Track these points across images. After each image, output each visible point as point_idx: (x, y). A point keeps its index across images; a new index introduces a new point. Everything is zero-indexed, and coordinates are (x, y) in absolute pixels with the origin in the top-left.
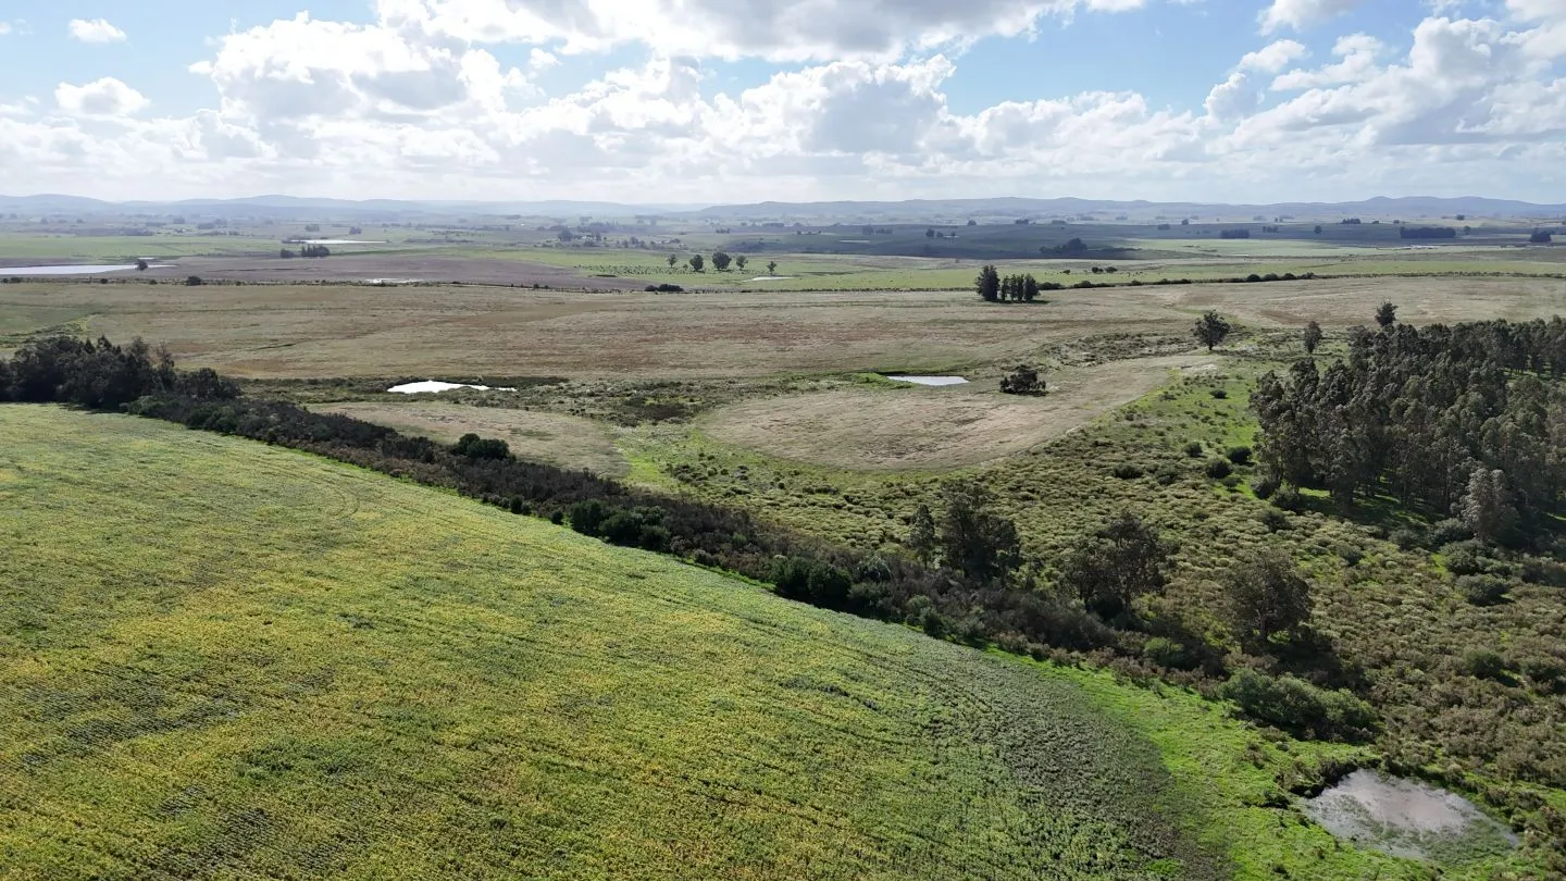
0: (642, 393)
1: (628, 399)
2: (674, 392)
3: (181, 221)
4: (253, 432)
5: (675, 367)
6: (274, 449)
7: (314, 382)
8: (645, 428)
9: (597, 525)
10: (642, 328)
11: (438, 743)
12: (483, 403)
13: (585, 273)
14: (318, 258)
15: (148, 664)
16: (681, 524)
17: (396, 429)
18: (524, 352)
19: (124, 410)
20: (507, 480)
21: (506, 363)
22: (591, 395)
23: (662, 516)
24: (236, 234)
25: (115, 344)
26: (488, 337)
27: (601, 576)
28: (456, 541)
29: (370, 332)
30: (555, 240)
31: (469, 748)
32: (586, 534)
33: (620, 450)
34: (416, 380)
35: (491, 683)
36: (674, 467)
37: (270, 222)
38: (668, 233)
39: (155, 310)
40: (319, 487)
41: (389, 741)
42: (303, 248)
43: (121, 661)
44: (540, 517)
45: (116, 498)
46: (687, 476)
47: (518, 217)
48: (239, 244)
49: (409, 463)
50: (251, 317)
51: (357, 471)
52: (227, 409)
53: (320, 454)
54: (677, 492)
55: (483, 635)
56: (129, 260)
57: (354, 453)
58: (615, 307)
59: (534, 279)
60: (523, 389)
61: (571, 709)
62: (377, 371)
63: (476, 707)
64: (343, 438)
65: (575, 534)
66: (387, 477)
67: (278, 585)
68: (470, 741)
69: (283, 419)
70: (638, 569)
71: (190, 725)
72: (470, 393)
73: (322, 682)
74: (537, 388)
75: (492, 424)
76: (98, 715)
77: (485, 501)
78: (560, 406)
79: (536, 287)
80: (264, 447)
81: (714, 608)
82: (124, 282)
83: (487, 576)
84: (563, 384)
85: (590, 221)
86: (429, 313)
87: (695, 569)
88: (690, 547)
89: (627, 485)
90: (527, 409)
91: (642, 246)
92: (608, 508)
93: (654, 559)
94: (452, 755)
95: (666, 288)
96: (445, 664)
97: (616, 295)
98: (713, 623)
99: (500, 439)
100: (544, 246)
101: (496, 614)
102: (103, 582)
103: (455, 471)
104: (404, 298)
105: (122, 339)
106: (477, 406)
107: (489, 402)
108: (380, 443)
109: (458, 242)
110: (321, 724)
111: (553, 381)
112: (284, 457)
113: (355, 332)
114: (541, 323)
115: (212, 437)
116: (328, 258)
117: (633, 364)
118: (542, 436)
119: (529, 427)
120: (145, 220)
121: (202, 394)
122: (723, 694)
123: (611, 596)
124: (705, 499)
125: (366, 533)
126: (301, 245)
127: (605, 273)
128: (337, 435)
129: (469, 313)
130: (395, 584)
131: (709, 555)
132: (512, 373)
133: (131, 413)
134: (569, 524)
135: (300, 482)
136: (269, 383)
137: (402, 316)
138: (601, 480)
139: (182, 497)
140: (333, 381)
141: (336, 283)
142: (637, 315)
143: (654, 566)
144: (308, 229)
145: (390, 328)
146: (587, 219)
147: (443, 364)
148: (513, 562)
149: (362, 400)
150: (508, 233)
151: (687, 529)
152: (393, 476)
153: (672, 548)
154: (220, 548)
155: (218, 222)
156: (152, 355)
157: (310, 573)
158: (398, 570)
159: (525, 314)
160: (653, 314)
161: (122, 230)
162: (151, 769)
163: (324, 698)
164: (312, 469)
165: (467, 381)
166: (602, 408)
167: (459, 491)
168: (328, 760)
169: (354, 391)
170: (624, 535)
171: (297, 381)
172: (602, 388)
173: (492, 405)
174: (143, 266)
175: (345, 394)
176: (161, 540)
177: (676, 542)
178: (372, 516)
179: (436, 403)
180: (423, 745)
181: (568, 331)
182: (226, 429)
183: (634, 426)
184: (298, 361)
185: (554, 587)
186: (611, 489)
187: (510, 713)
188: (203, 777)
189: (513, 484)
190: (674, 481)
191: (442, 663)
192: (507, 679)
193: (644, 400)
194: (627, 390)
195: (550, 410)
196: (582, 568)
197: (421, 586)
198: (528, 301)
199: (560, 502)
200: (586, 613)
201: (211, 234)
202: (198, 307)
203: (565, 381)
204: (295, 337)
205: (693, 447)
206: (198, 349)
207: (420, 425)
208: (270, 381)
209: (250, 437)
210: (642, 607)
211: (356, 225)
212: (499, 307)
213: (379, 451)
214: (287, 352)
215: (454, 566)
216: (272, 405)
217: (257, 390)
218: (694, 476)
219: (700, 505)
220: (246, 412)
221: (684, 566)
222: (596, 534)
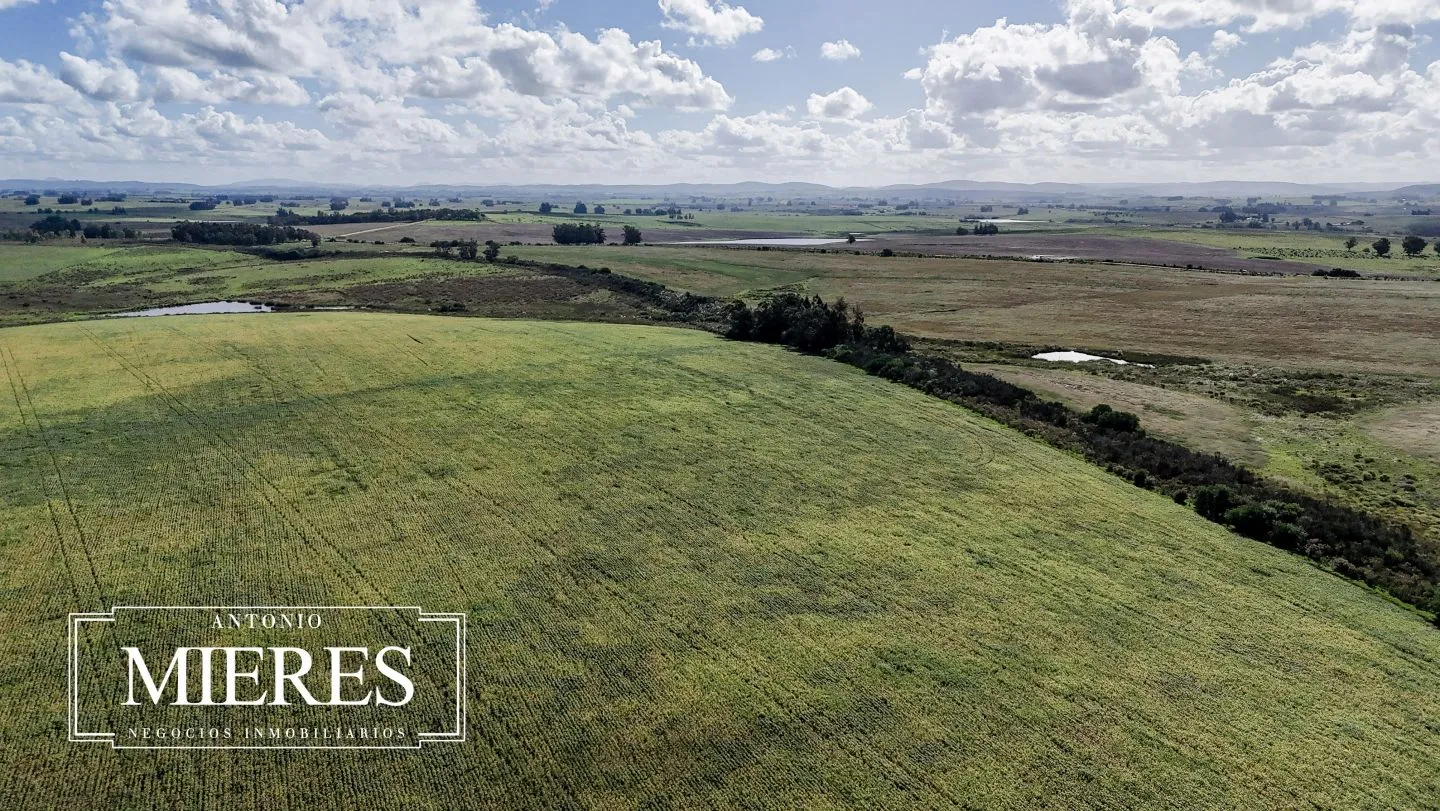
0: (1293, 383)
1: (1275, 387)
2: (1332, 384)
3: (884, 203)
4: (915, 382)
5: (1338, 358)
6: (930, 398)
7: (969, 344)
8: (1292, 419)
9: (1223, 511)
10: (1303, 313)
11: (1038, 686)
12: (1119, 377)
13: (1244, 255)
14: (988, 236)
15: (817, 558)
16: (1321, 527)
17: (1035, 393)
18: (1167, 330)
19: (823, 355)
20: (1134, 454)
21: (1148, 340)
22: (1234, 379)
23: (1300, 514)
24: (924, 214)
25: (824, 302)
26: (1135, 314)
27: (1220, 564)
28: (1077, 502)
29: (1025, 303)
30: (1216, 221)
31: (1066, 698)
32: (1208, 519)
33: (1259, 439)
34: (1059, 350)
35: (1095, 643)
36: (1322, 464)
37: (953, 204)
38: (1350, 214)
39: (857, 276)
40: (962, 435)
41: (996, 671)
42: (976, 227)
43: (799, 551)
44: (1163, 494)
45: (810, 423)
46: (1337, 476)
47: (1181, 198)
48: (923, 223)
49: (1042, 424)
50: (925, 285)
51: (995, 426)
52: (898, 361)
53: (966, 407)
54: (1321, 492)
55: (1093, 596)
56: (842, 235)
57: (995, 410)
58: (1273, 290)
59: (1189, 259)
60: (1159, 367)
61: (1173, 688)
62: (1024, 339)
63: (1077, 662)
64: (989, 395)
65: (1197, 516)
66: (1021, 435)
67: (919, 513)
68: (1067, 691)
69: (941, 373)
70: (1264, 566)
71: (841, 615)
72: (1109, 366)
73: (944, 604)
74: (1176, 367)
75: (1127, 396)
76: (779, 591)
77: (1110, 470)
78: (1199, 388)
79: (1190, 267)
80: (923, 396)
81: (1351, 623)
82: (837, 252)
83: (1101, 541)
84: (1204, 366)
85: (1259, 202)
86: (1079, 288)
87: (1335, 579)
88: (1331, 553)
89: (1263, 477)
90: (1163, 387)
91: (1317, 227)
92: (1237, 496)
93: (1283, 558)
94: (1050, 700)
95: (1338, 273)
96: (1053, 614)
97: (1276, 278)
98: (1349, 640)
99: (1132, 412)
100: (1205, 227)
101: (1107, 578)
102: (795, 487)
103: (1085, 436)
104: (1058, 274)
105: (829, 299)
106: (1113, 378)
107: (1126, 376)
108: (1019, 403)
109: (1116, 222)
110: (940, 641)
111: (1194, 361)
112: (939, 407)
113: (1011, 302)
114: (1189, 304)
115: (884, 383)
116: (997, 235)
117: (1287, 351)
118: (1176, 415)
119: (1162, 404)
120: (859, 203)
121: (881, 346)
122: (1354, 720)
123: (1230, 587)
124: (1356, 505)
125: (997, 483)
126: (974, 224)
127: (1268, 256)
128: (983, 392)
129: (1118, 291)
130: (1016, 533)
131: (1352, 566)
132: (1153, 350)
133: (829, 357)
134: (1193, 506)
135: (946, 429)
136: (933, 341)
137: (1054, 290)
138: (1233, 467)
139: (856, 428)
140: (986, 344)
141: (1000, 258)
142: (1299, 300)
143: (1283, 565)
144: (983, 209)
145: (1043, 299)
146: (1255, 200)
147: (1085, 335)
148: (1129, 533)
149: (1008, 364)
150: (1168, 213)
151: (1330, 534)
152: (1027, 434)
153: (1308, 551)
154: (878, 476)
155: (912, 204)
156: (849, 312)
157: (945, 509)
158: (1021, 520)
159: (1173, 293)
160: (1320, 300)
161: (842, 210)
162: (809, 642)
163: (945, 620)
164: (958, 420)
165: (1107, 354)
166: (1245, 394)
167: (1086, 457)
168: (942, 673)
169: (1002, 355)
170: (1252, 527)
171: (955, 342)
172: (1247, 372)
173: (1129, 380)
174: (852, 240)
175: (994, 357)
176: (837, 461)
177: (1313, 544)
178: (1004, 468)
179: (1075, 372)
180: (1025, 683)
181: (1216, 313)
182: (895, 376)
183: (1278, 416)
184: (959, 325)
185: (1170, 565)
186: (1243, 477)
187: (1110, 677)
188: (846, 660)
189: (1139, 458)
190: (1319, 480)
191: (1050, 613)
192: (1110, 643)
193: (1294, 389)
194: (1276, 378)
195: (1187, 390)
196: (1201, 552)
197: (1040, 539)
198: (1178, 281)
199: (1186, 482)
200: (1200, 598)
201: (905, 214)
202: (886, 275)
203: (1207, 362)
204: (960, 304)
205: (1349, 447)
206: (882, 309)
207: (1057, 391)
208: (934, 340)
209: (913, 386)
210: (1264, 605)
211: (1023, 205)
212: (1147, 285)
213: (1018, 411)
214: (951, 316)
215: (1073, 526)
216: (932, 360)
217: (924, 347)
218: (1346, 478)
219: (1349, 511)
220: (912, 365)
221: (1320, 573)
222: (1220, 521)
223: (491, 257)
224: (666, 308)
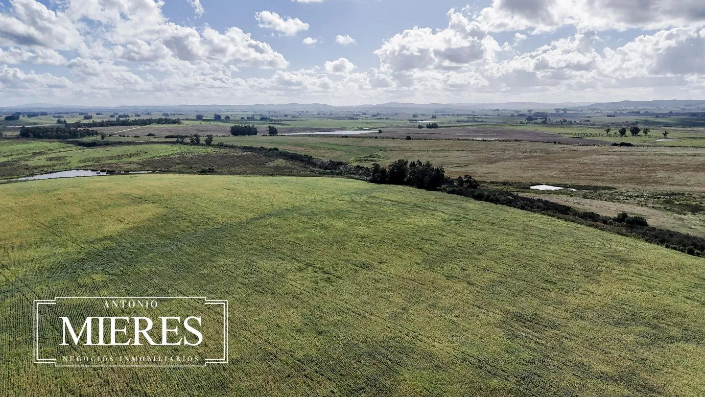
14: (433, 129)
42: (427, 125)
116: (437, 129)
223: (209, 143)
224: (320, 167)
